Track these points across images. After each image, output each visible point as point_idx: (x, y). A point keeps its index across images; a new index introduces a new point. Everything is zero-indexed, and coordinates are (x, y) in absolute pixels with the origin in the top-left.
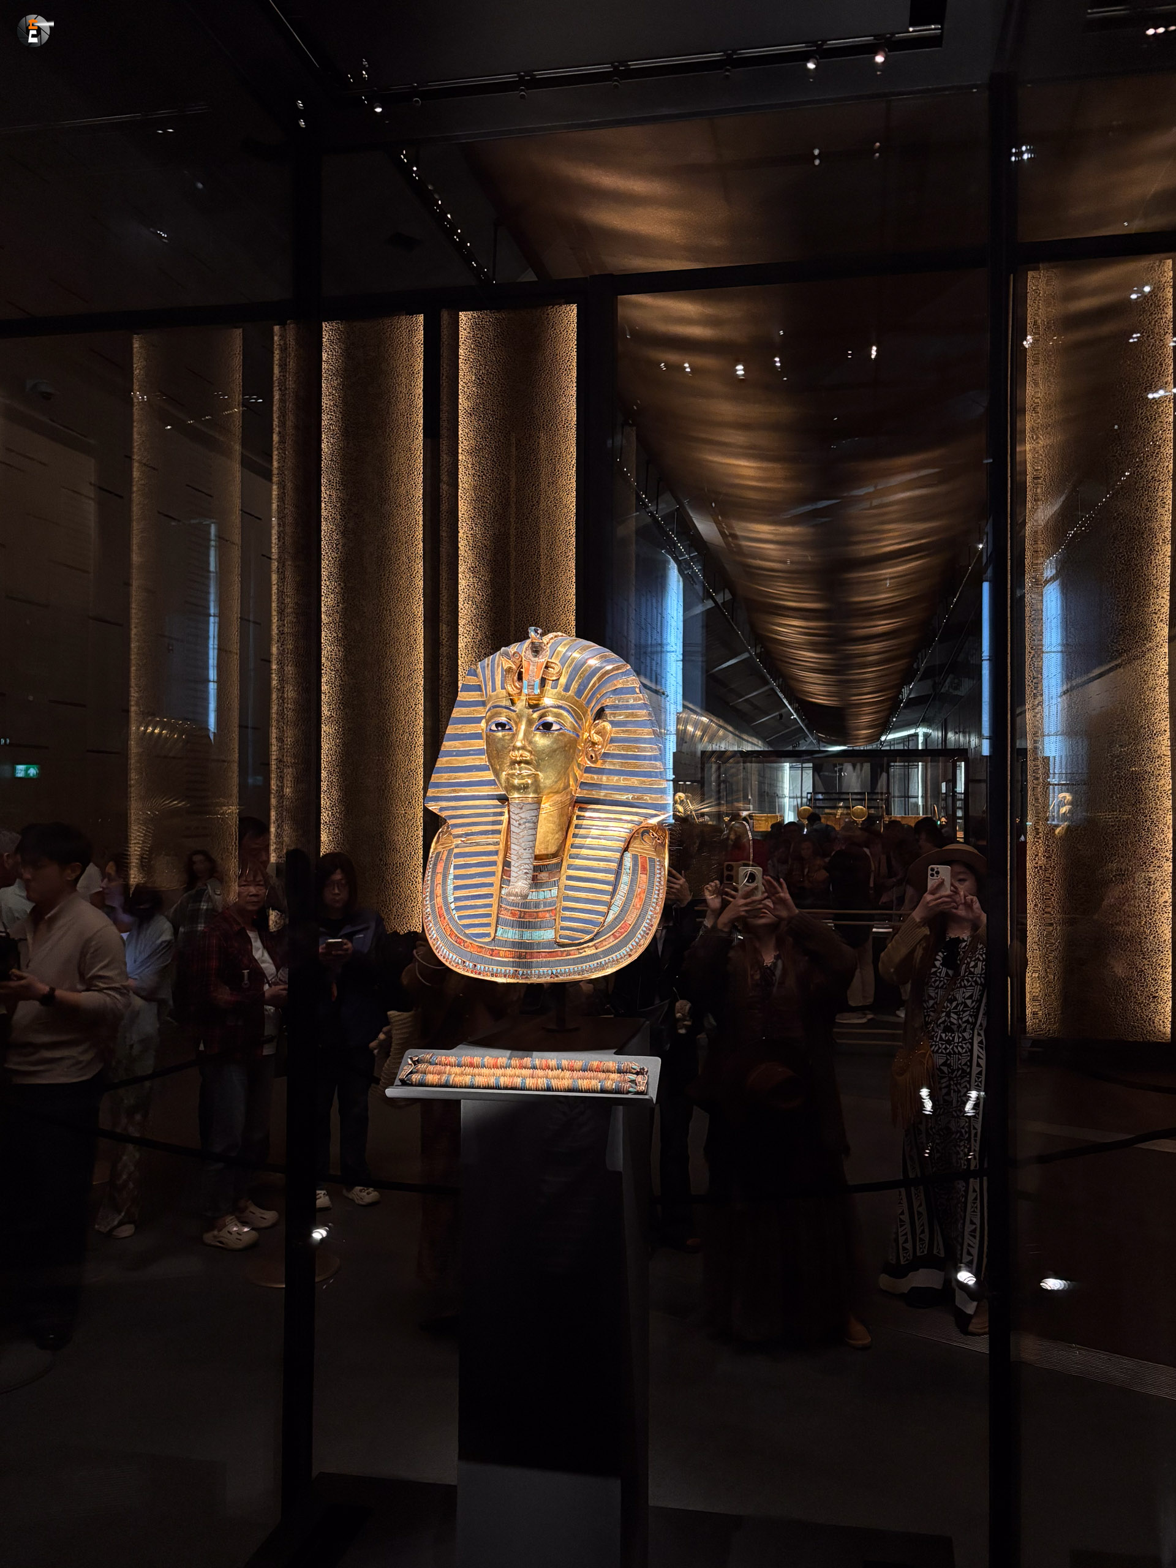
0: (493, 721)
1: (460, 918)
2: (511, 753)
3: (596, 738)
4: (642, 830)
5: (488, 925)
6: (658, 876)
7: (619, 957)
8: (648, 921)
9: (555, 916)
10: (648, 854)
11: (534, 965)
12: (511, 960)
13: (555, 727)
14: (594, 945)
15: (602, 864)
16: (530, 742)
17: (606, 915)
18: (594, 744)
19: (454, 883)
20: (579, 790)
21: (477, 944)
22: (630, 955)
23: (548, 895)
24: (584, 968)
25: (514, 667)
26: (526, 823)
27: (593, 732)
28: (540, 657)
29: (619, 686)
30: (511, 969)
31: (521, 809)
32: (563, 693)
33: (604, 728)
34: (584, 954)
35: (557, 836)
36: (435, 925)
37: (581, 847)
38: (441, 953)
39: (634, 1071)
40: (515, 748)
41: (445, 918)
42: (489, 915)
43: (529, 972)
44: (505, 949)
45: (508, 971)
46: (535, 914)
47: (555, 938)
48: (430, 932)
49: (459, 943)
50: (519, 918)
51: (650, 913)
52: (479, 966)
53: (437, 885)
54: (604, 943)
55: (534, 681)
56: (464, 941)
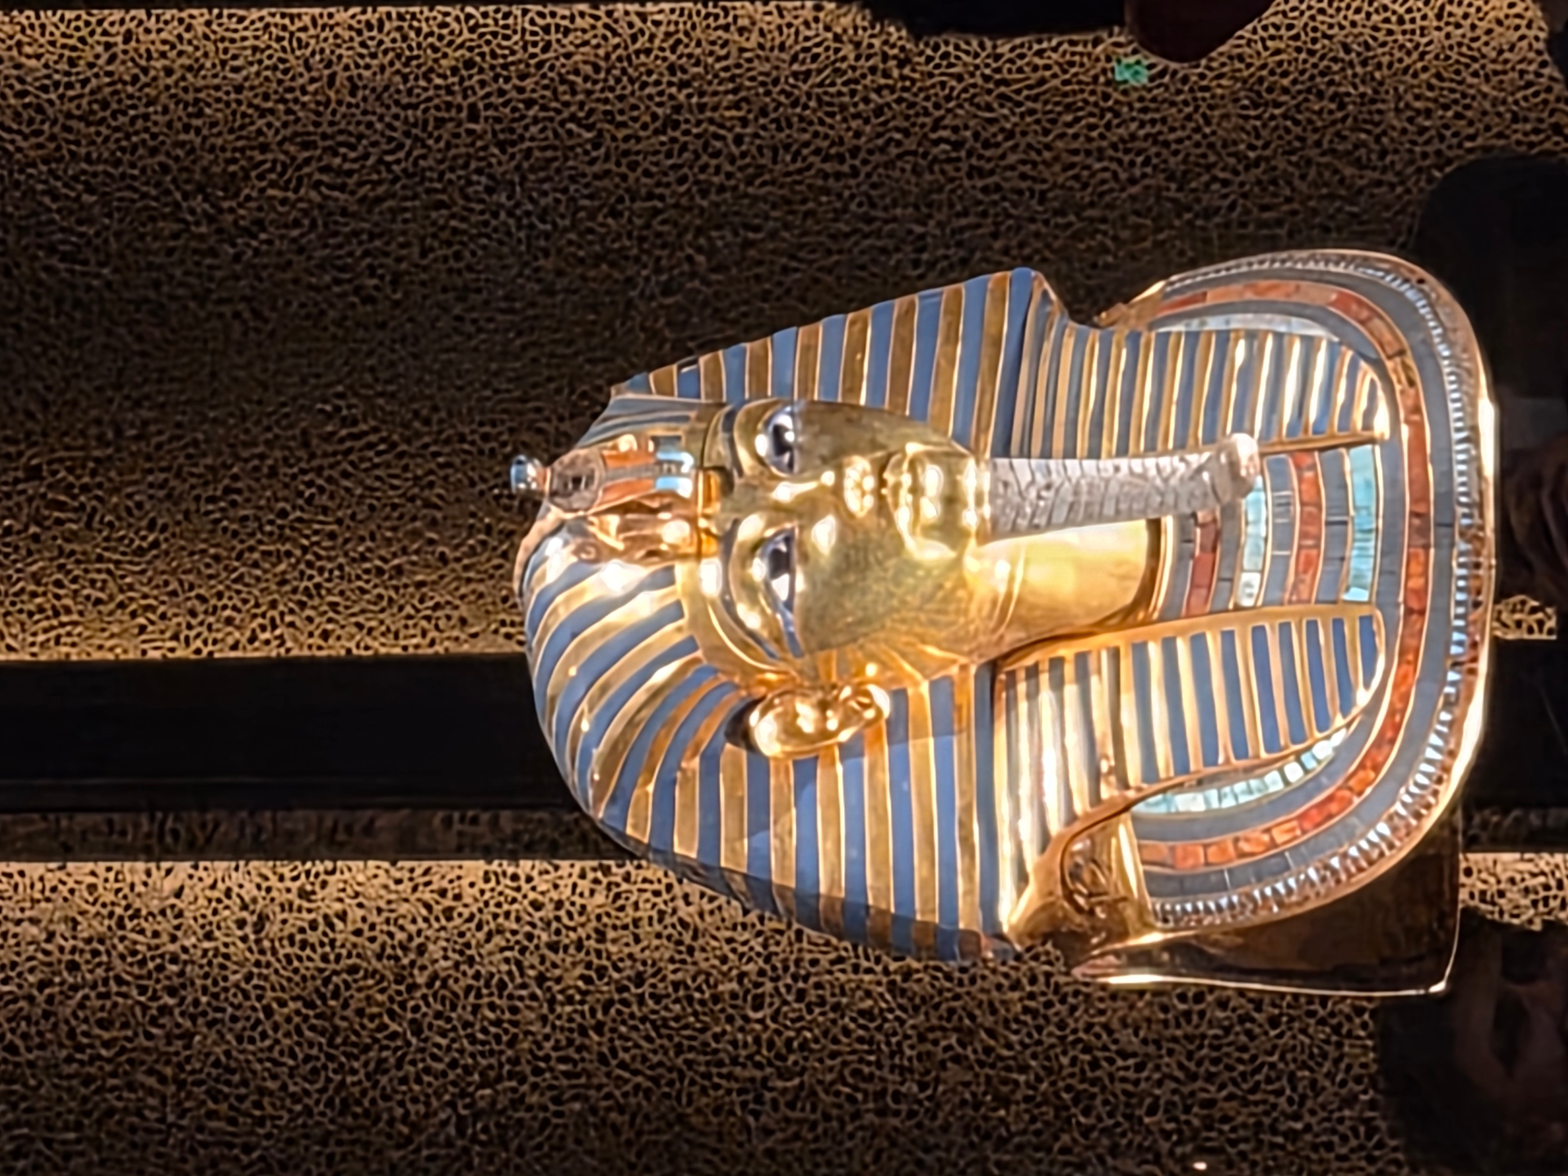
5: (1338, 627)
6: (1212, 276)
7: (1424, 302)
8: (1332, 265)
9: (1311, 454)
12: (1432, 553)
14: (1392, 358)
30: (1458, 551)
36: (1352, 835)
42: (1312, 628)
44: (1404, 577)
46: (1307, 507)
47: (1372, 441)
48: (1375, 854)
49: (1397, 728)
50: (1317, 546)
51: (1311, 265)
52: (1455, 650)
53: (1242, 855)
54: (1387, 337)
55: (660, 463)
56: (1391, 713)
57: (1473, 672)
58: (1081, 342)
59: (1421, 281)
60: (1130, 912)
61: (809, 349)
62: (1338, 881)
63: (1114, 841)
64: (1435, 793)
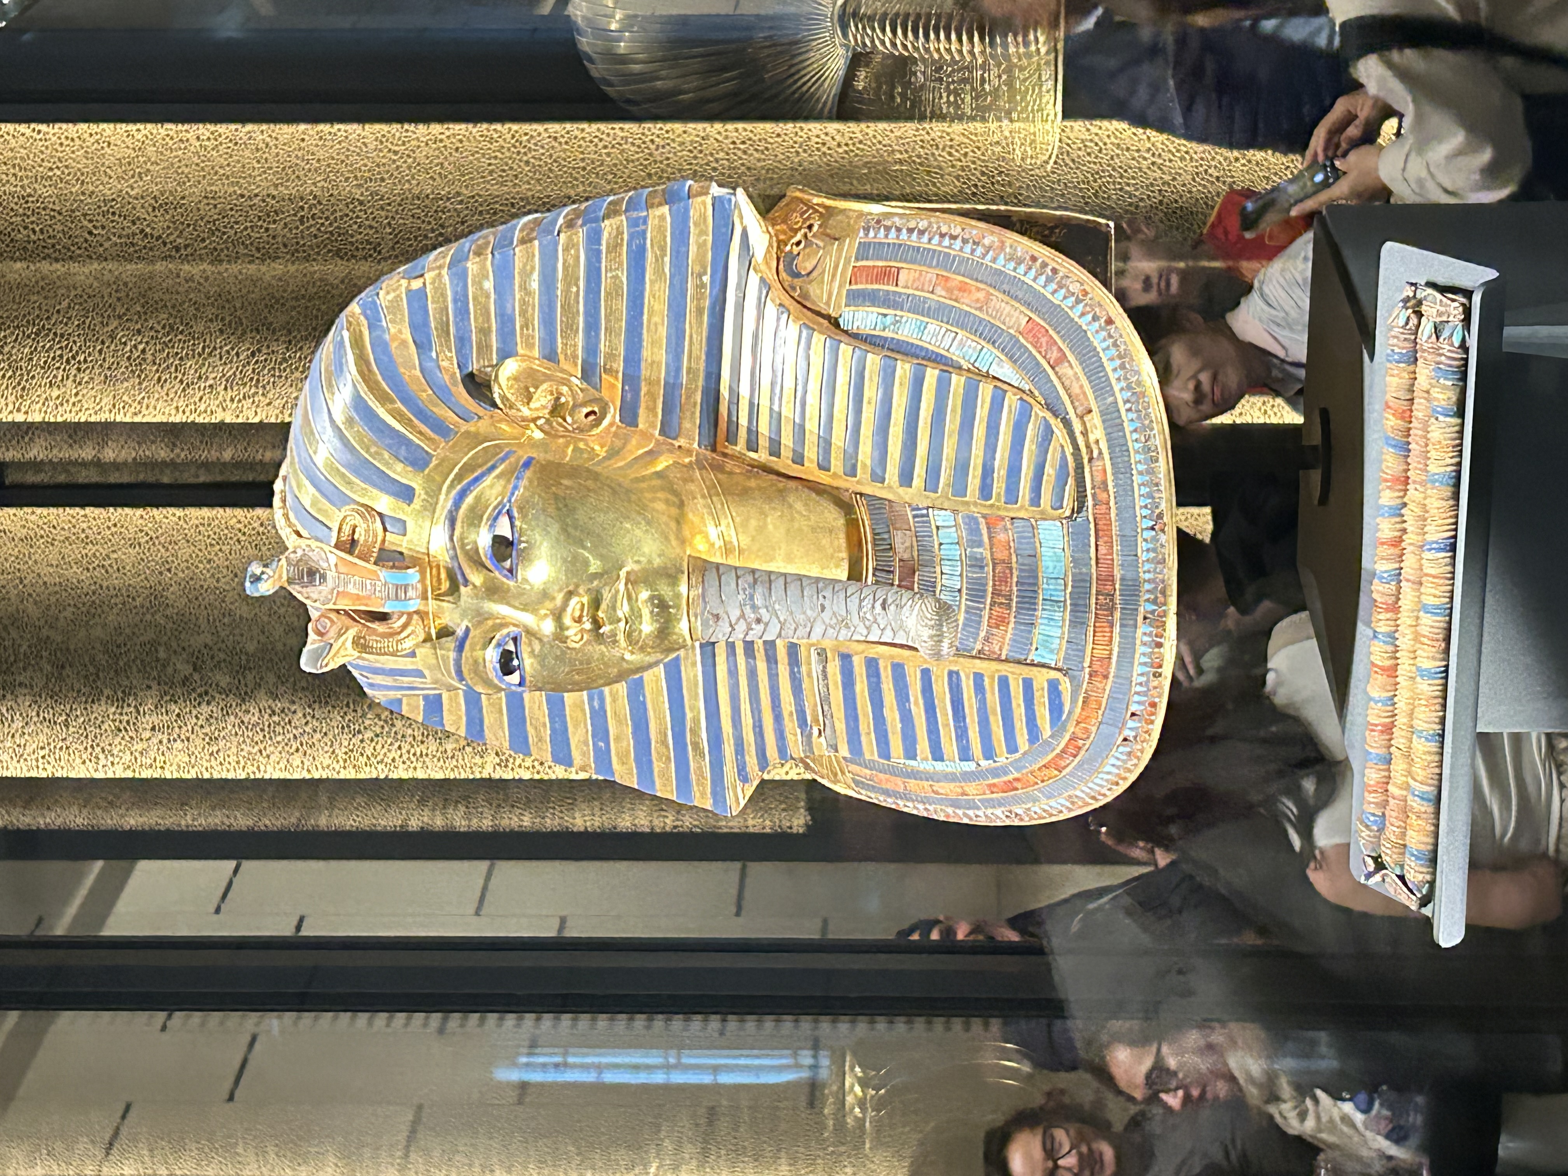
0: (496, 681)
1: (1012, 748)
2: (573, 645)
3: (542, 400)
4: (783, 275)
5: (1028, 685)
6: (904, 234)
7: (1113, 352)
8: (1022, 269)
9: (1003, 519)
10: (848, 261)
11: (1129, 575)
12: (1117, 629)
13: (504, 529)
14: (1081, 418)
15: (872, 392)
16: (545, 595)
17: (1001, 386)
18: (557, 409)
19: (926, 759)
20: (682, 442)
21: (1078, 710)
22: (1110, 322)
23: (949, 535)
24: (1137, 446)
25: (352, 633)
26: (754, 608)
27: (526, 412)
28: (325, 565)
29: (407, 335)
30: (1139, 632)
31: (717, 617)
32: (417, 503)
33: (516, 379)
34: (1104, 445)
35: (799, 506)
36: (1035, 800)
37: (825, 444)
38: (1104, 791)
39: (1414, 320)
40: (560, 636)
41: (1017, 780)
42: (1004, 683)
43: (1147, 586)
44: (1090, 646)
45: (1146, 639)
46: (999, 569)
52: (1134, 706)
53: (937, 793)
54: (1076, 390)
57: (1151, 722)
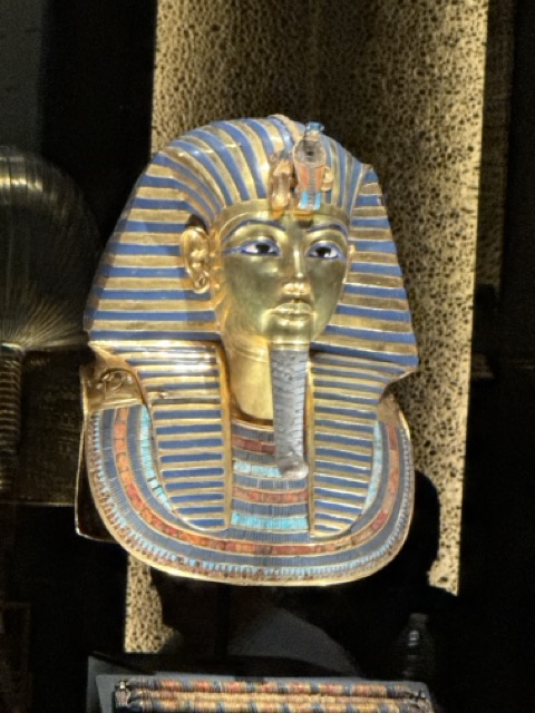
1: (173, 500)
5: (219, 510)
6: (405, 452)
8: (403, 511)
9: (307, 500)
12: (252, 555)
14: (351, 539)
21: (199, 535)
28: (316, 161)
30: (252, 567)
45: (248, 570)
46: (280, 497)
47: (309, 529)
48: (112, 519)
49: (170, 534)
50: (260, 501)
51: (404, 500)
52: (205, 564)
53: (118, 456)
54: (362, 537)
55: (314, 194)
56: (177, 532)
57: (194, 571)
58: (373, 390)
59: (390, 554)
60: (98, 400)
61: (384, 259)
62: (101, 501)
63: (130, 396)
64: (138, 550)
